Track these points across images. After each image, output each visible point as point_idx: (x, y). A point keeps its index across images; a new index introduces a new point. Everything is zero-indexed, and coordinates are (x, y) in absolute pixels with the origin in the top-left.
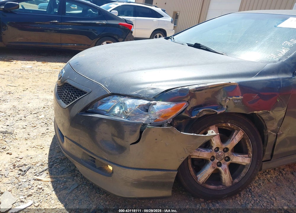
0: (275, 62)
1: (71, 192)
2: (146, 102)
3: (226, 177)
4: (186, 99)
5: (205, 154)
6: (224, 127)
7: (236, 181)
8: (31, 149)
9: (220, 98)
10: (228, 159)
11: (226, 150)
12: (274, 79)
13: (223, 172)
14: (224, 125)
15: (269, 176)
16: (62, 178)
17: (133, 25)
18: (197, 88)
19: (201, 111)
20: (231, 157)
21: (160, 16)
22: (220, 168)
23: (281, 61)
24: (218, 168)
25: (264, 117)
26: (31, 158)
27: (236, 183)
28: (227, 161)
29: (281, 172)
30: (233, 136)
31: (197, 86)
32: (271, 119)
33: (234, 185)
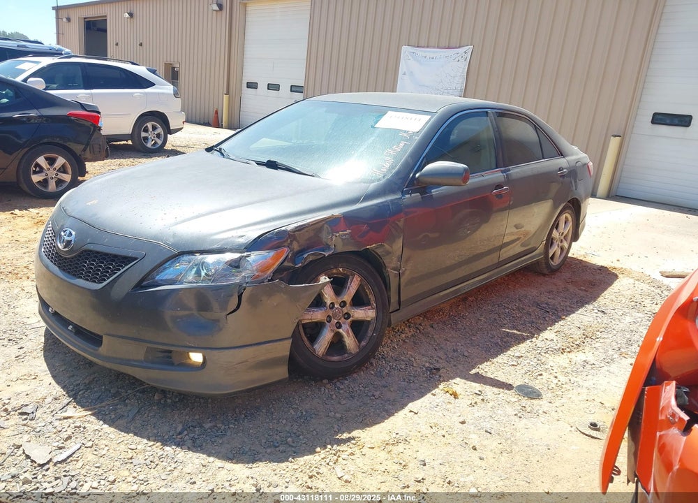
0: (379, 180)
1: (133, 419)
2: (237, 256)
3: (350, 341)
4: (286, 244)
5: (318, 315)
6: (335, 274)
7: (363, 343)
8: (13, 383)
9: (325, 237)
10: (348, 316)
11: (343, 304)
12: (382, 203)
13: (344, 334)
14: (335, 271)
15: (403, 336)
16: (104, 407)
17: (99, 113)
18: (296, 228)
19: (305, 256)
20: (351, 313)
21: (147, 84)
22: (341, 330)
23: (386, 178)
24: (338, 330)
25: (379, 251)
26: (27, 395)
27: (365, 347)
28: (347, 319)
29: (417, 328)
30: (349, 284)
31: (296, 225)
32: (388, 253)
33: (361, 350)
